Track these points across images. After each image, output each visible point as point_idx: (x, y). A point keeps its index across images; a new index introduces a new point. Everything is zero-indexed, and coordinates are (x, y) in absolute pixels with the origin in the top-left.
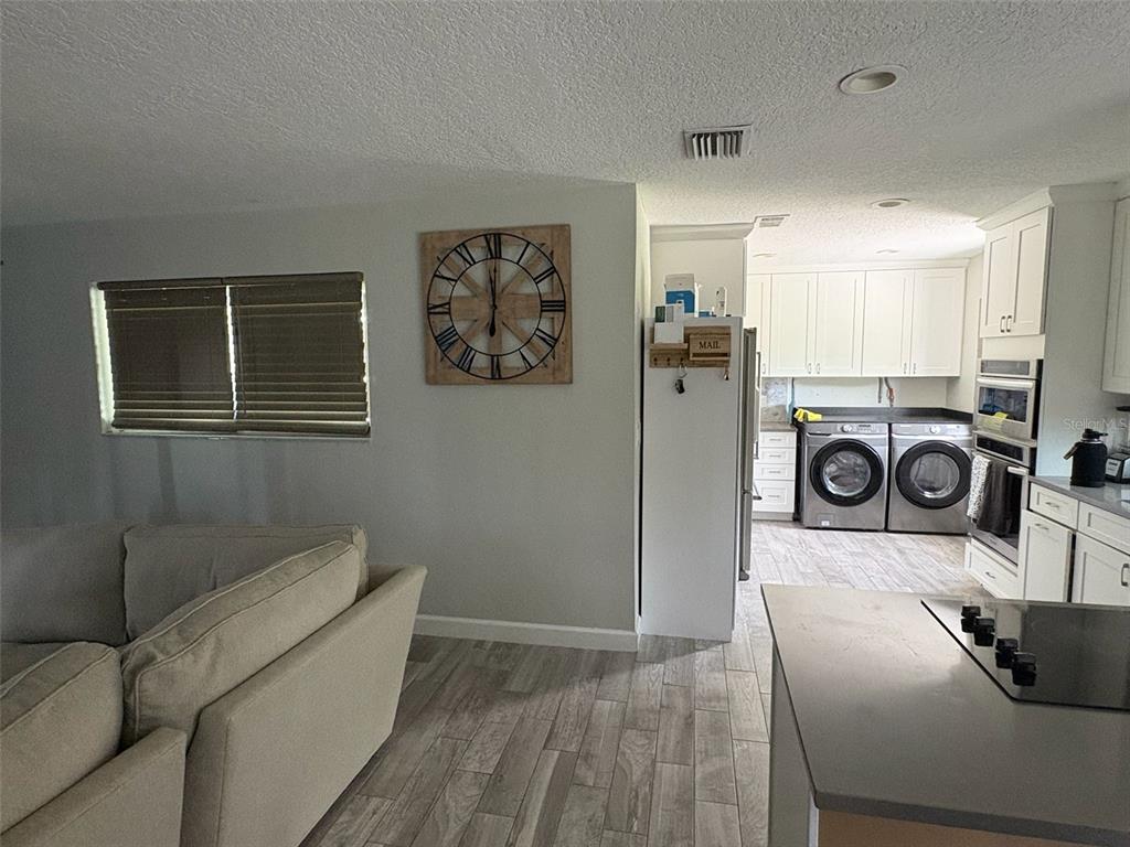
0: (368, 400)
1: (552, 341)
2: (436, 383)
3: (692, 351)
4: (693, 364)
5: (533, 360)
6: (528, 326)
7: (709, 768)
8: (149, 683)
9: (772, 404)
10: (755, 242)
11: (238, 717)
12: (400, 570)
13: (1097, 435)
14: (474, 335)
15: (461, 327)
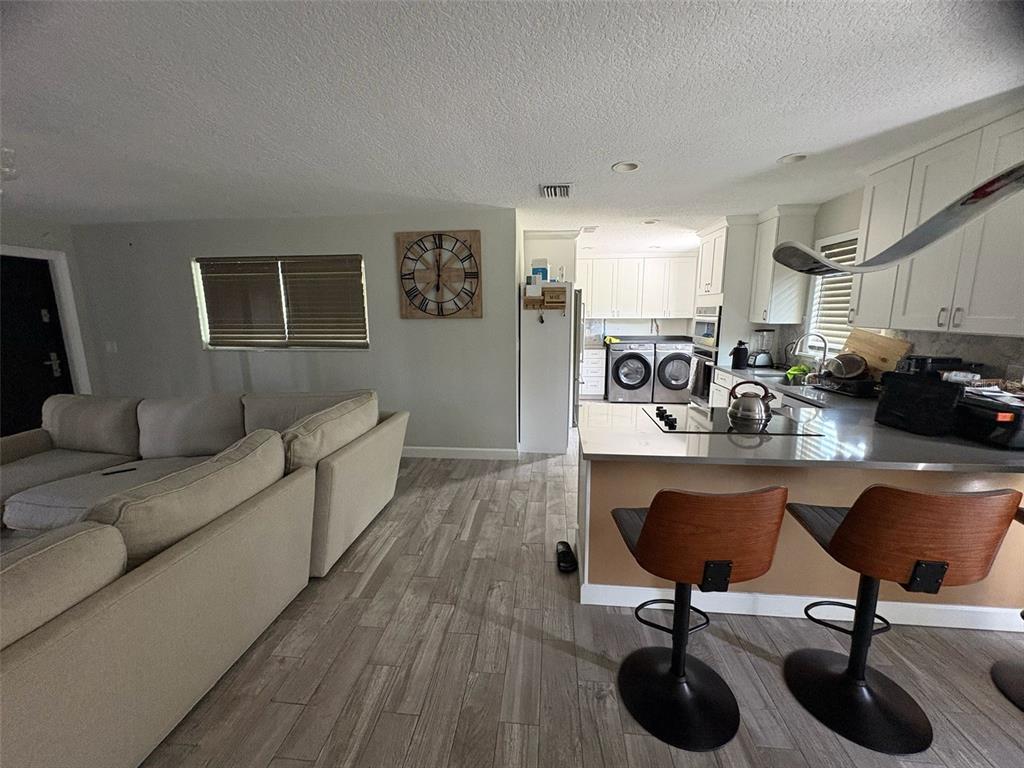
0: (367, 328)
1: (472, 295)
2: (407, 318)
3: (546, 300)
4: (547, 308)
5: (461, 305)
6: (458, 286)
7: (553, 503)
8: (296, 446)
9: (593, 335)
10: (581, 241)
11: (336, 464)
12: (395, 413)
13: (744, 344)
14: (428, 291)
15: (420, 287)
